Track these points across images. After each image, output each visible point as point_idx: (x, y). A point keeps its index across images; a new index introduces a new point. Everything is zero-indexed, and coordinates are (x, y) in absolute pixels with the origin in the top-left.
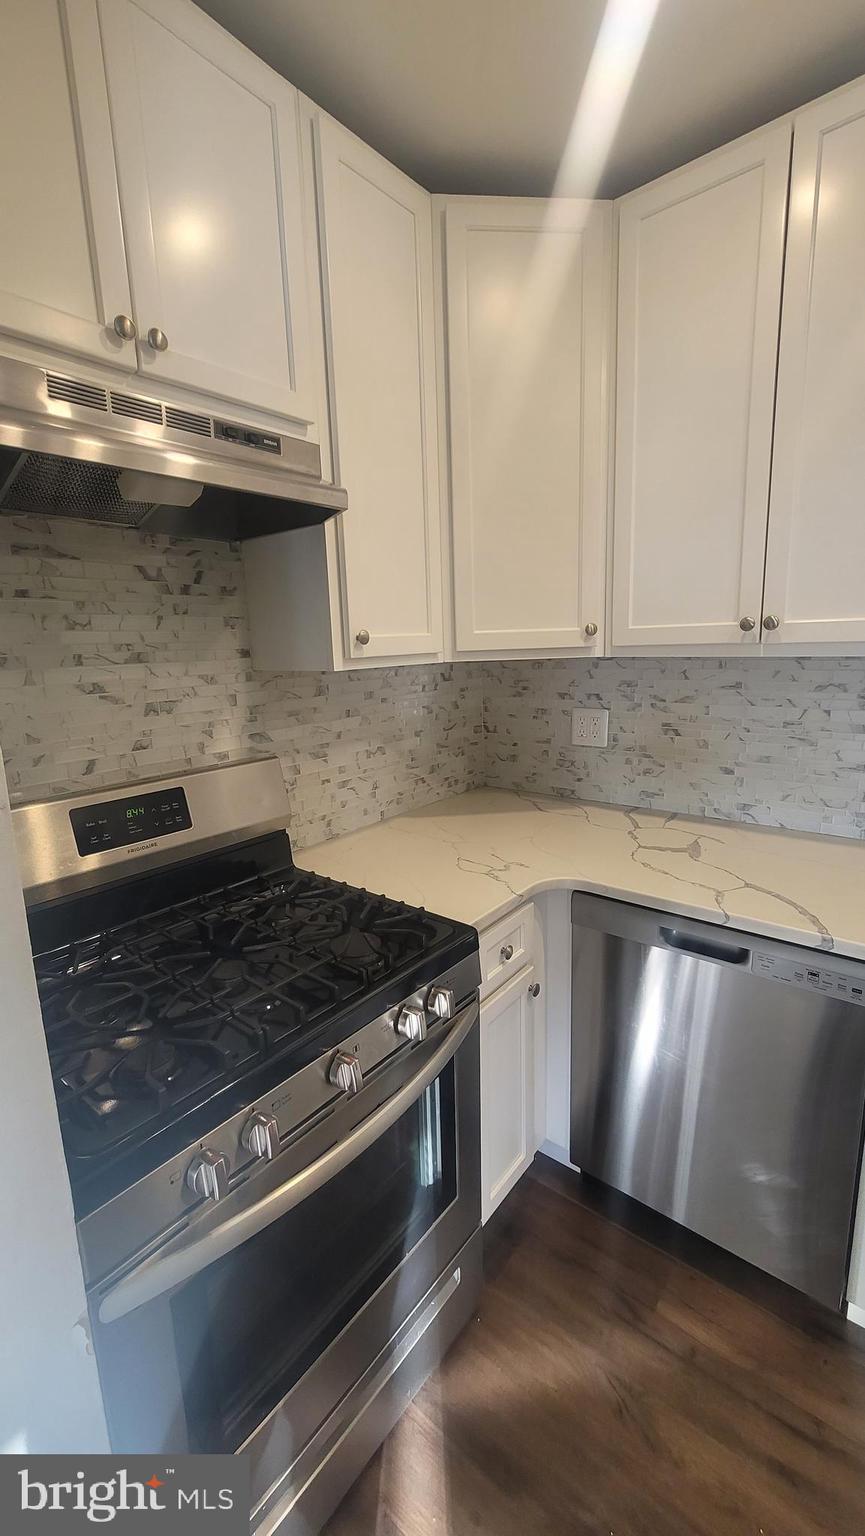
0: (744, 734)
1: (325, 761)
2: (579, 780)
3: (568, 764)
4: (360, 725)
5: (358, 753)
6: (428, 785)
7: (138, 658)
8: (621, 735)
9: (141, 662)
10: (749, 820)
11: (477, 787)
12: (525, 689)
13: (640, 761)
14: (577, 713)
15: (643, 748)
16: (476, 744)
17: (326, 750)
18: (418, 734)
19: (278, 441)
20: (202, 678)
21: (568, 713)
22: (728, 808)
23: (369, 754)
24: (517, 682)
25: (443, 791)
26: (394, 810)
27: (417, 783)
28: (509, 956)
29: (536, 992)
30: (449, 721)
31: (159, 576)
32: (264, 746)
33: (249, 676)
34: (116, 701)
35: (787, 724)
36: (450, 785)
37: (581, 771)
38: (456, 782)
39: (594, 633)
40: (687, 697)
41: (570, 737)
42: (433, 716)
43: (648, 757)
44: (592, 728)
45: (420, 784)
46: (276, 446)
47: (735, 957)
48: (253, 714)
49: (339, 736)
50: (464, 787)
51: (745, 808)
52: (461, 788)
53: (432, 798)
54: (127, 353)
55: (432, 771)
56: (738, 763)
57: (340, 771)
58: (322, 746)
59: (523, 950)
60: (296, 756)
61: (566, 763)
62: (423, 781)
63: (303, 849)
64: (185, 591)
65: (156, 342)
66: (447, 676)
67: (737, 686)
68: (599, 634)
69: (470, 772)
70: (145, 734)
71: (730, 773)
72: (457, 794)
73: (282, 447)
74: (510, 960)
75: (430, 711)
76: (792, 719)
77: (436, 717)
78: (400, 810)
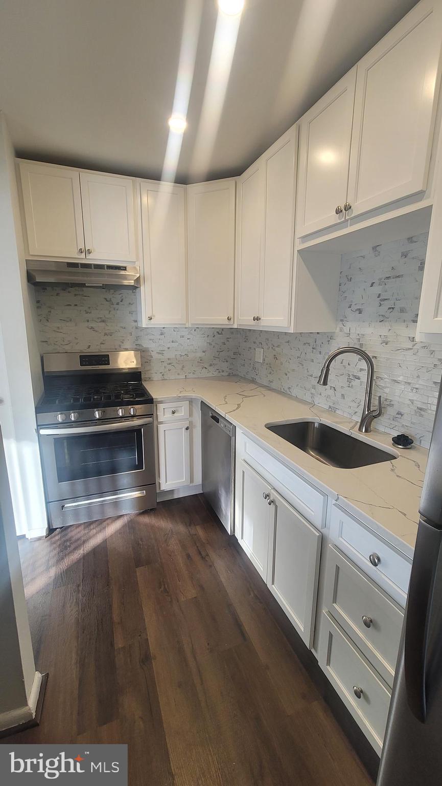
0: (290, 361)
1: (163, 355)
2: (257, 375)
4: (178, 346)
5: (176, 355)
6: (208, 370)
7: (103, 321)
8: (266, 359)
10: (289, 393)
11: (233, 376)
12: (247, 339)
13: (269, 369)
14: (257, 349)
15: (270, 364)
16: (234, 359)
17: (163, 352)
18: (204, 352)
19: (126, 267)
20: (121, 327)
21: (255, 349)
22: (286, 389)
23: (181, 356)
24: (246, 337)
25: (216, 374)
26: (191, 375)
27: (203, 368)
28: (173, 413)
29: (187, 429)
30: (220, 349)
31: (110, 301)
32: (140, 348)
33: (137, 328)
34: (97, 331)
35: (298, 357)
36: (219, 372)
37: (257, 371)
38: (223, 371)
39: (230, 319)
40: (278, 345)
41: (255, 358)
42: (212, 346)
43: (271, 367)
44: (259, 355)
45: (204, 369)
46: (125, 269)
47: (217, 421)
48: (137, 338)
49: (169, 348)
50: (227, 374)
51: (289, 388)
52: (225, 374)
53: (210, 375)
54: (83, 255)
55: (211, 365)
56: (288, 372)
57: (169, 359)
58: (162, 351)
59: (183, 414)
60: (152, 352)
61: (254, 368)
62: (206, 368)
63: (153, 380)
64: (118, 304)
65: (89, 252)
66: (220, 333)
67: (288, 342)
68: (232, 320)
69: (230, 369)
70: (104, 340)
71: (287, 375)
72: (223, 376)
73: (127, 269)
74: (175, 414)
75: (210, 344)
76: (299, 356)
77: (214, 347)
78: (195, 376)
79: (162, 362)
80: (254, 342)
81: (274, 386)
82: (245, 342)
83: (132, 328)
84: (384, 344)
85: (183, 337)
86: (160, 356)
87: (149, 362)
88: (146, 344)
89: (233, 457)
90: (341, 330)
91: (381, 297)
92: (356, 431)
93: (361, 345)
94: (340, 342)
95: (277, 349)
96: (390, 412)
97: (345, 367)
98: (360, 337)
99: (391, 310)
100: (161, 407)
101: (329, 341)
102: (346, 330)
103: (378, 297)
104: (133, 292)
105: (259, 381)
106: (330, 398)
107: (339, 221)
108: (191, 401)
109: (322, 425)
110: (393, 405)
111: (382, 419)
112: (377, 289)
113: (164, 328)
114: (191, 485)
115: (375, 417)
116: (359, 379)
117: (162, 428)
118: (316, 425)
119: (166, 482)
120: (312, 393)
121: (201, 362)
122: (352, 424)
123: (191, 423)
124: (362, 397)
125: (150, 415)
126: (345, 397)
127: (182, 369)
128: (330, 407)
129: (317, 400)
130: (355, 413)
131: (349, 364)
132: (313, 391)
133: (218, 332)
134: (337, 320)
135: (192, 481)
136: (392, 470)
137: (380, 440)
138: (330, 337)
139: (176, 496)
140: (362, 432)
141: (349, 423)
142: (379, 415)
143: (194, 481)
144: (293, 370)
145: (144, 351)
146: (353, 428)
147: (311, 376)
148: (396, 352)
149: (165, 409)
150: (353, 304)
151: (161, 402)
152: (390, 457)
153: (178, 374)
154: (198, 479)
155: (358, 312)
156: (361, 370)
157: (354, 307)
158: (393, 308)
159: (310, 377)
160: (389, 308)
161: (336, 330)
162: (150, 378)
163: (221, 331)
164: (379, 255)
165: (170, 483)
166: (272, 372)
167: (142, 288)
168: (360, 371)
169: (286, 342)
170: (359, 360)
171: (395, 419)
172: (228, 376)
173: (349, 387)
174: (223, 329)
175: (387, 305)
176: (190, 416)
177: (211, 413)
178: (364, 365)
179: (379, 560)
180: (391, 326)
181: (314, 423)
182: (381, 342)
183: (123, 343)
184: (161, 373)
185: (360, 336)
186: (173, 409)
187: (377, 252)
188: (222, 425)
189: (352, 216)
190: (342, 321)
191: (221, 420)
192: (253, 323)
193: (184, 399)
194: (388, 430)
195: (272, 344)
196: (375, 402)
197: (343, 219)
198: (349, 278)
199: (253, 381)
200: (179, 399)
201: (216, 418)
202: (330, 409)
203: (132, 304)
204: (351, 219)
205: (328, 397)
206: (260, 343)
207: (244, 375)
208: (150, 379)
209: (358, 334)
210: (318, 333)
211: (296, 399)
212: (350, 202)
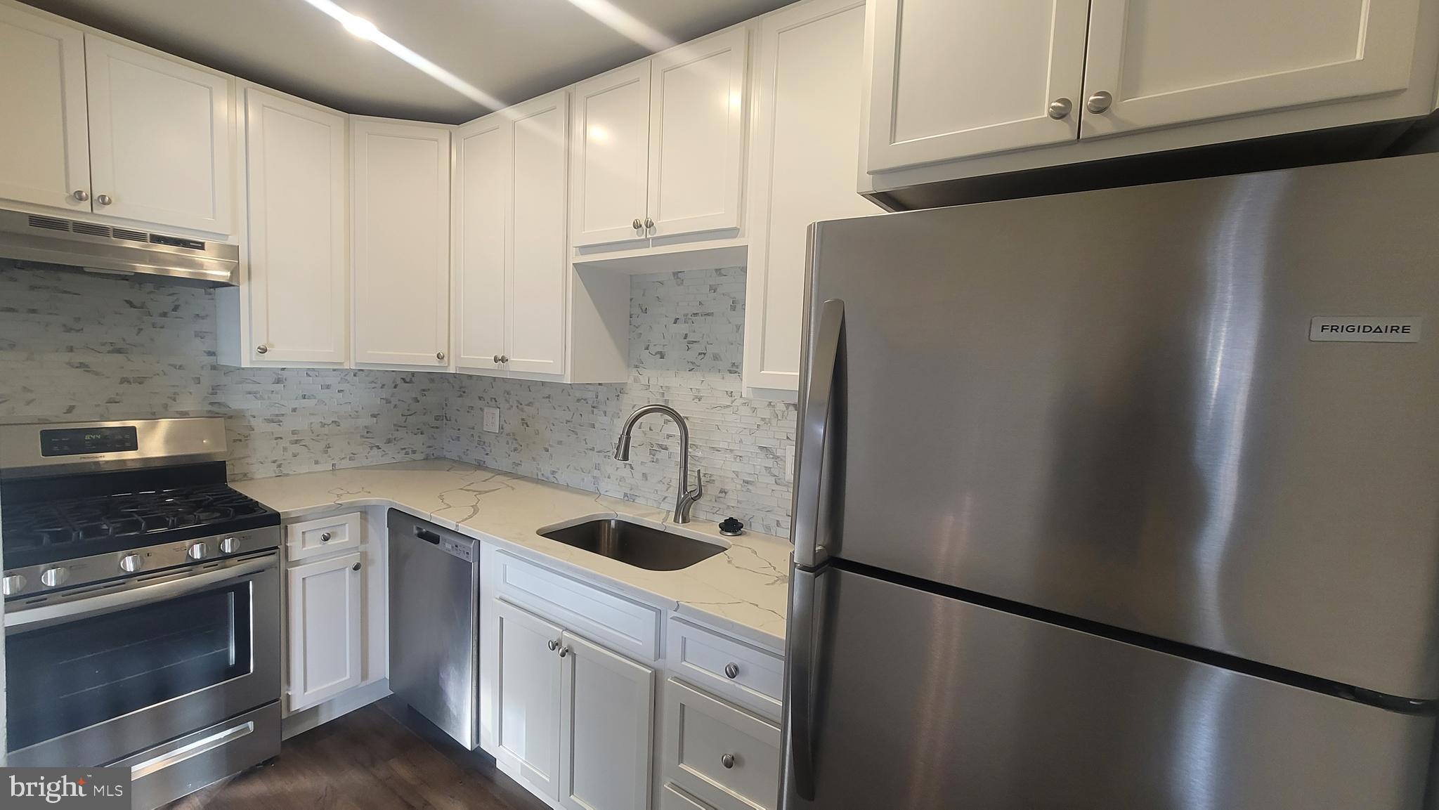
0: (552, 427)
1: (279, 425)
2: (487, 454)
3: (482, 443)
4: (316, 405)
5: (311, 423)
6: (383, 451)
7: (119, 351)
8: (505, 425)
9: (121, 353)
10: (554, 480)
11: (436, 458)
12: (464, 392)
13: (512, 443)
14: (486, 410)
15: (514, 434)
16: (437, 428)
17: (281, 418)
18: (374, 416)
19: (203, 244)
20: (172, 365)
21: (482, 410)
22: (548, 474)
23: (323, 425)
24: (461, 388)
25: (400, 457)
26: (346, 463)
27: (371, 448)
28: (326, 539)
29: (356, 568)
30: (408, 410)
31: (142, 306)
32: (222, 410)
33: (214, 368)
34: (97, 374)
35: (568, 421)
36: (407, 453)
37: (488, 449)
38: (414, 452)
39: (443, 358)
40: (530, 403)
41: (483, 426)
42: (392, 405)
43: (516, 440)
44: (492, 420)
45: (375, 450)
46: (201, 246)
47: (435, 540)
48: (215, 390)
49: (294, 410)
50: (423, 456)
51: (553, 473)
52: (418, 456)
53: (387, 460)
54: (85, 207)
55: (389, 441)
56: (550, 445)
57: (294, 432)
58: (277, 415)
59: (347, 540)
60: (252, 419)
61: (481, 443)
62: (378, 447)
63: (252, 479)
64: (164, 315)
65: (104, 201)
66: (408, 380)
67: (549, 397)
68: (446, 359)
69: (430, 447)
70: (117, 394)
71: (548, 451)
72: (414, 460)
73: (206, 246)
74: (330, 542)
75: (388, 402)
76: (569, 419)
77: (395, 406)
78: (353, 464)
79: (277, 438)
80: (480, 398)
81: (521, 470)
82: (461, 396)
83: (202, 367)
84: (696, 400)
85: (328, 387)
86: (273, 427)
87: (243, 439)
88: (237, 401)
89: (476, 599)
90: (636, 380)
91: (689, 339)
92: (671, 524)
93: (667, 401)
94: (637, 399)
95: (526, 408)
96: (711, 491)
97: (645, 434)
98: (665, 390)
99: (703, 355)
100: (296, 529)
101: (618, 396)
102: (644, 380)
103: (685, 338)
104: (207, 293)
105: (490, 462)
106: (625, 481)
107: (638, 238)
108: (365, 512)
109: (619, 522)
110: (714, 480)
111: (701, 501)
112: (682, 328)
113: (283, 369)
114: (364, 684)
115: (694, 499)
116: (666, 449)
117: (296, 574)
118: (613, 523)
119: (305, 690)
120: (594, 477)
121: (368, 435)
122: (664, 515)
123: (364, 555)
124: (675, 475)
125: (271, 550)
126: (649, 478)
127: (326, 452)
128: (626, 495)
129: (603, 487)
130: (664, 499)
131: (651, 430)
132: (596, 473)
133: (403, 379)
134: (629, 366)
135: (364, 676)
136: (729, 561)
137: (704, 530)
138: (619, 391)
139: (324, 719)
140: (678, 523)
141: (659, 513)
142: (700, 495)
143: (370, 676)
144: (560, 443)
145: (231, 417)
146: (665, 520)
147: (593, 449)
148: (712, 411)
149: (307, 534)
150: (652, 345)
151: (297, 520)
152: (719, 549)
153: (317, 463)
154: (381, 666)
155: (659, 356)
156: (669, 436)
157: (653, 350)
158: (705, 354)
159: (591, 452)
160: (700, 354)
161: (628, 378)
162: (245, 475)
163: (410, 376)
164: (682, 283)
165: (315, 690)
166: (519, 448)
167: (243, 289)
168: (668, 438)
169: (544, 398)
170: (666, 422)
171: (717, 500)
172: (424, 459)
173: (653, 462)
174: (413, 374)
175: (697, 348)
176: (361, 542)
177: (418, 528)
178: (674, 429)
179: (736, 668)
180: (704, 377)
181: (609, 521)
182: (693, 397)
183: (175, 400)
184: (274, 462)
185: (664, 388)
186: (325, 533)
187: (678, 280)
188: (448, 546)
189: (655, 236)
190: (636, 367)
191: (442, 535)
192: (494, 365)
193: (351, 508)
194: (710, 516)
195: (518, 401)
196: (692, 480)
197: (643, 237)
198: (644, 308)
199: (480, 466)
200: (340, 509)
201: (431, 534)
202: (626, 498)
203: (203, 318)
204: (653, 239)
205: (622, 479)
206: (491, 398)
207: (459, 457)
208: (245, 477)
209: (662, 387)
210: (600, 384)
211: (567, 488)
212: (652, 217)
